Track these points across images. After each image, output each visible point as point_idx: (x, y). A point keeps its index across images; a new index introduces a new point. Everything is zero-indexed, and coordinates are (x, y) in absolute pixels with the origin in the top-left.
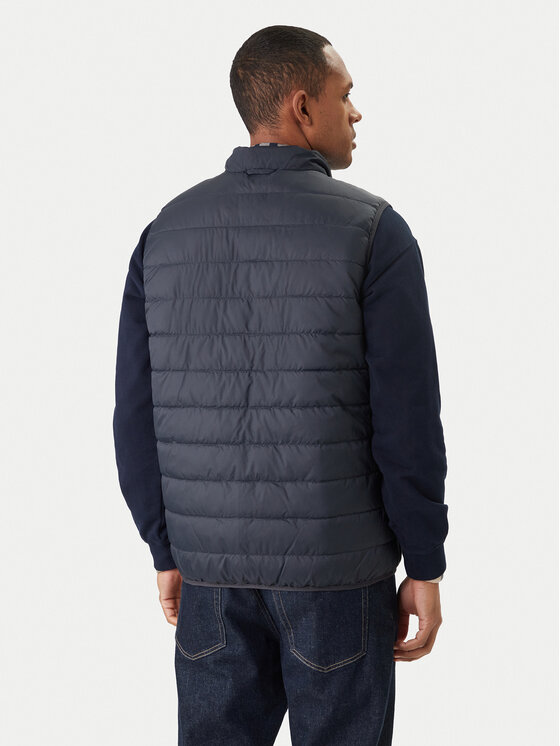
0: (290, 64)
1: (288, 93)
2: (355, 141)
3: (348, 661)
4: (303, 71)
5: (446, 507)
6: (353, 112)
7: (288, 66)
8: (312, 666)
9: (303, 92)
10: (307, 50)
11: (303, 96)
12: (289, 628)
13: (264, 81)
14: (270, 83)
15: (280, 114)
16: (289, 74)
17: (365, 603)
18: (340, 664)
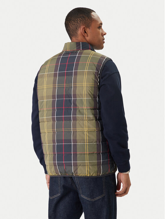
0: (80, 19)
1: (80, 27)
2: (104, 41)
3: (100, 197)
4: (84, 20)
5: (129, 150)
6: (103, 32)
7: (79, 19)
8: (89, 199)
9: (84, 27)
10: (85, 14)
11: (85, 28)
12: (80, 189)
13: (73, 24)
14: (74, 24)
15: (78, 34)
16: (80, 22)
17: (104, 179)
18: (97, 198)
